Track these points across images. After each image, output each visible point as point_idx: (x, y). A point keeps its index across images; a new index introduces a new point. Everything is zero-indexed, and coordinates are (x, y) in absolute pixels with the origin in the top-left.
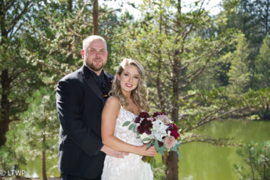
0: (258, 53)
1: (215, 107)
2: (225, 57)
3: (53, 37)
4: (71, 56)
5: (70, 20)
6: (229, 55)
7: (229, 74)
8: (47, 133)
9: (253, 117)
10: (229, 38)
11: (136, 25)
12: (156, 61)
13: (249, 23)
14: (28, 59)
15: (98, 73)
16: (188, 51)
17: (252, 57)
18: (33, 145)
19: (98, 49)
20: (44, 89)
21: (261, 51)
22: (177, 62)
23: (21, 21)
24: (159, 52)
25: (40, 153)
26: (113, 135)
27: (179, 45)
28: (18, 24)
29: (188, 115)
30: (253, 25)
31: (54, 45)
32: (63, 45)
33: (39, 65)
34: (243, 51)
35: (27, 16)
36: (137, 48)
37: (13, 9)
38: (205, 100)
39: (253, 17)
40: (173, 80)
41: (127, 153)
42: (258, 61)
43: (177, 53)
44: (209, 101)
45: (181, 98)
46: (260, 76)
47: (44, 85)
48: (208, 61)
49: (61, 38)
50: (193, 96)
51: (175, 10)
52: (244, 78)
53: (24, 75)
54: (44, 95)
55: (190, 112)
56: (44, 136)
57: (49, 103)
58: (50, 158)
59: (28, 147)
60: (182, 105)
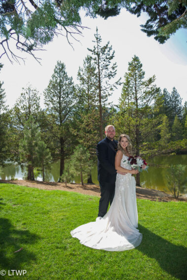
0: (173, 124)
1: (156, 150)
2: (159, 127)
3: (82, 122)
4: (91, 130)
5: (89, 114)
6: (161, 126)
7: (160, 134)
8: (82, 164)
9: (173, 154)
10: (160, 118)
11: (118, 114)
12: (128, 130)
13: (168, 110)
14: (73, 132)
15: (112, 140)
16: (142, 125)
17: (170, 125)
18: (77, 170)
19: (112, 130)
20: (80, 145)
21: (174, 122)
22: (137, 130)
23: (68, 116)
24: (129, 126)
25: (79, 173)
26: (120, 166)
27: (138, 123)
28: (67, 117)
29: (143, 154)
30: (170, 111)
31: (83, 126)
32: (87, 125)
33: (77, 135)
34: (166, 123)
35: (71, 114)
36: (119, 124)
37: (64, 111)
38: (151, 147)
39: (169, 107)
40: (136, 138)
41: (127, 173)
42: (173, 127)
43: (137, 126)
44: (153, 147)
45: (140, 146)
46: (174, 134)
47: (79, 143)
48: (151, 129)
49: (86, 122)
50: (146, 145)
51: (135, 107)
52: (168, 136)
53: (70, 139)
54: (80, 148)
55: (144, 153)
56: (81, 166)
57: (82, 151)
58: (84, 175)
59: (75, 171)
60: (141, 149)
